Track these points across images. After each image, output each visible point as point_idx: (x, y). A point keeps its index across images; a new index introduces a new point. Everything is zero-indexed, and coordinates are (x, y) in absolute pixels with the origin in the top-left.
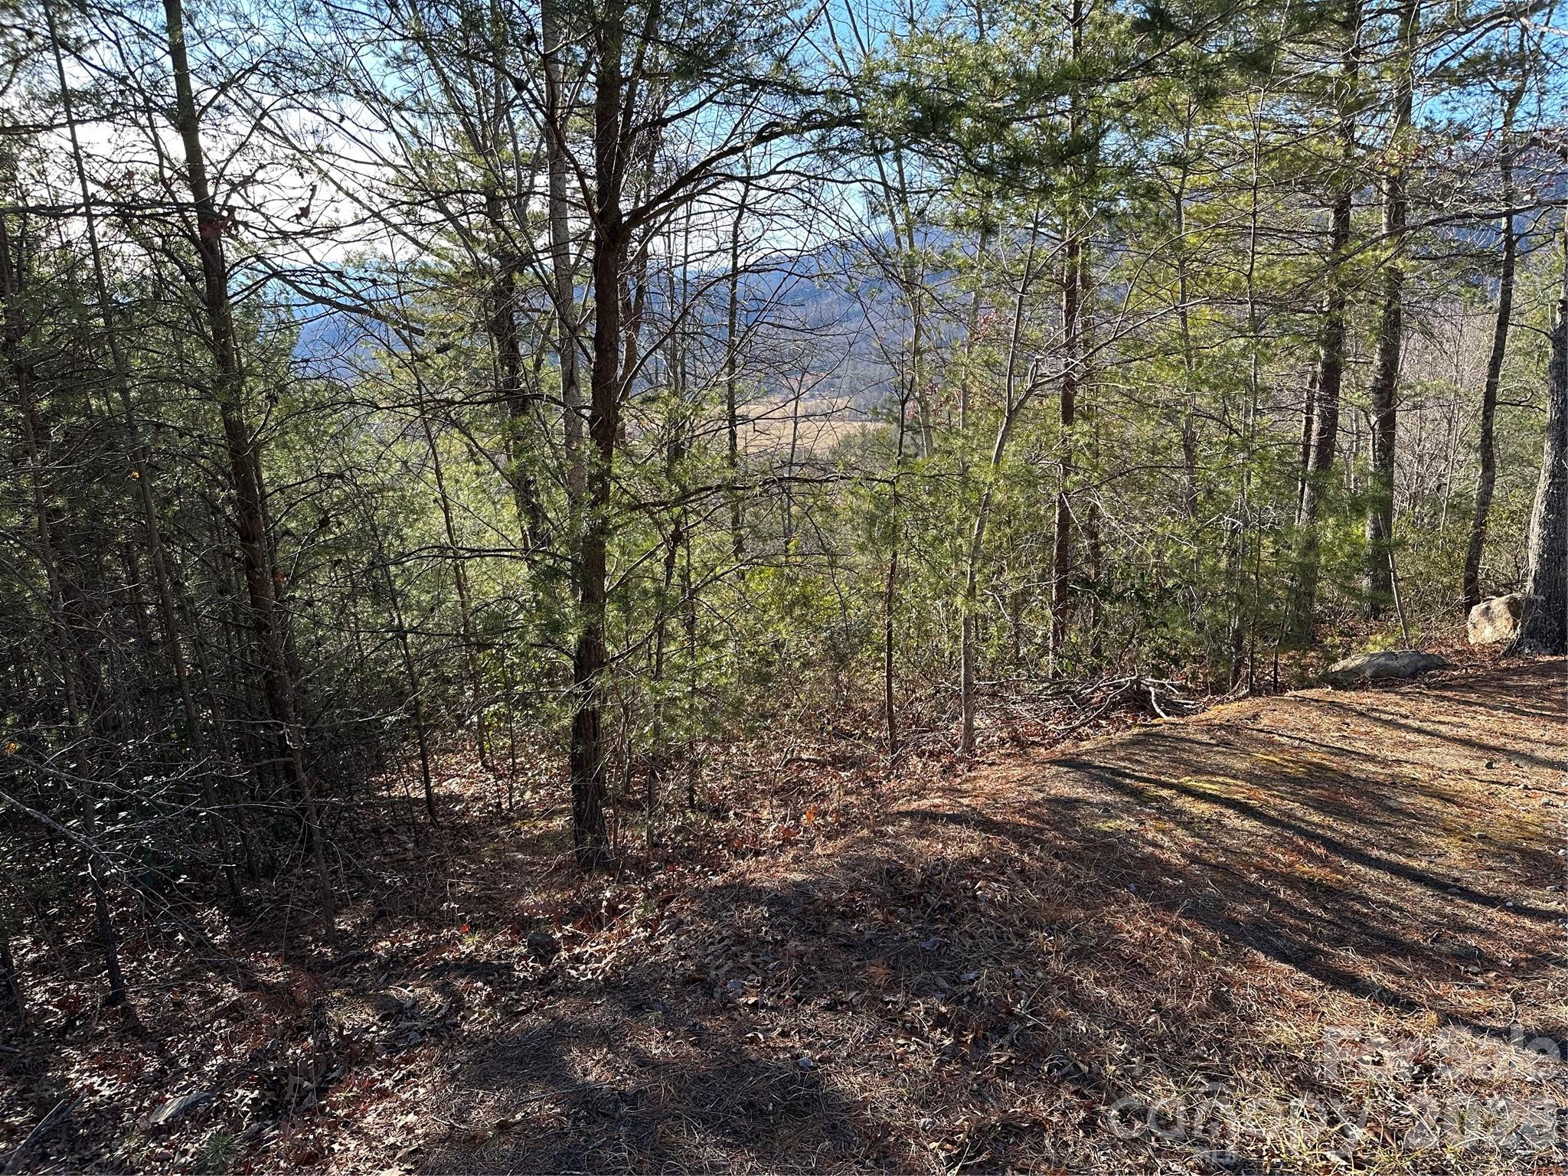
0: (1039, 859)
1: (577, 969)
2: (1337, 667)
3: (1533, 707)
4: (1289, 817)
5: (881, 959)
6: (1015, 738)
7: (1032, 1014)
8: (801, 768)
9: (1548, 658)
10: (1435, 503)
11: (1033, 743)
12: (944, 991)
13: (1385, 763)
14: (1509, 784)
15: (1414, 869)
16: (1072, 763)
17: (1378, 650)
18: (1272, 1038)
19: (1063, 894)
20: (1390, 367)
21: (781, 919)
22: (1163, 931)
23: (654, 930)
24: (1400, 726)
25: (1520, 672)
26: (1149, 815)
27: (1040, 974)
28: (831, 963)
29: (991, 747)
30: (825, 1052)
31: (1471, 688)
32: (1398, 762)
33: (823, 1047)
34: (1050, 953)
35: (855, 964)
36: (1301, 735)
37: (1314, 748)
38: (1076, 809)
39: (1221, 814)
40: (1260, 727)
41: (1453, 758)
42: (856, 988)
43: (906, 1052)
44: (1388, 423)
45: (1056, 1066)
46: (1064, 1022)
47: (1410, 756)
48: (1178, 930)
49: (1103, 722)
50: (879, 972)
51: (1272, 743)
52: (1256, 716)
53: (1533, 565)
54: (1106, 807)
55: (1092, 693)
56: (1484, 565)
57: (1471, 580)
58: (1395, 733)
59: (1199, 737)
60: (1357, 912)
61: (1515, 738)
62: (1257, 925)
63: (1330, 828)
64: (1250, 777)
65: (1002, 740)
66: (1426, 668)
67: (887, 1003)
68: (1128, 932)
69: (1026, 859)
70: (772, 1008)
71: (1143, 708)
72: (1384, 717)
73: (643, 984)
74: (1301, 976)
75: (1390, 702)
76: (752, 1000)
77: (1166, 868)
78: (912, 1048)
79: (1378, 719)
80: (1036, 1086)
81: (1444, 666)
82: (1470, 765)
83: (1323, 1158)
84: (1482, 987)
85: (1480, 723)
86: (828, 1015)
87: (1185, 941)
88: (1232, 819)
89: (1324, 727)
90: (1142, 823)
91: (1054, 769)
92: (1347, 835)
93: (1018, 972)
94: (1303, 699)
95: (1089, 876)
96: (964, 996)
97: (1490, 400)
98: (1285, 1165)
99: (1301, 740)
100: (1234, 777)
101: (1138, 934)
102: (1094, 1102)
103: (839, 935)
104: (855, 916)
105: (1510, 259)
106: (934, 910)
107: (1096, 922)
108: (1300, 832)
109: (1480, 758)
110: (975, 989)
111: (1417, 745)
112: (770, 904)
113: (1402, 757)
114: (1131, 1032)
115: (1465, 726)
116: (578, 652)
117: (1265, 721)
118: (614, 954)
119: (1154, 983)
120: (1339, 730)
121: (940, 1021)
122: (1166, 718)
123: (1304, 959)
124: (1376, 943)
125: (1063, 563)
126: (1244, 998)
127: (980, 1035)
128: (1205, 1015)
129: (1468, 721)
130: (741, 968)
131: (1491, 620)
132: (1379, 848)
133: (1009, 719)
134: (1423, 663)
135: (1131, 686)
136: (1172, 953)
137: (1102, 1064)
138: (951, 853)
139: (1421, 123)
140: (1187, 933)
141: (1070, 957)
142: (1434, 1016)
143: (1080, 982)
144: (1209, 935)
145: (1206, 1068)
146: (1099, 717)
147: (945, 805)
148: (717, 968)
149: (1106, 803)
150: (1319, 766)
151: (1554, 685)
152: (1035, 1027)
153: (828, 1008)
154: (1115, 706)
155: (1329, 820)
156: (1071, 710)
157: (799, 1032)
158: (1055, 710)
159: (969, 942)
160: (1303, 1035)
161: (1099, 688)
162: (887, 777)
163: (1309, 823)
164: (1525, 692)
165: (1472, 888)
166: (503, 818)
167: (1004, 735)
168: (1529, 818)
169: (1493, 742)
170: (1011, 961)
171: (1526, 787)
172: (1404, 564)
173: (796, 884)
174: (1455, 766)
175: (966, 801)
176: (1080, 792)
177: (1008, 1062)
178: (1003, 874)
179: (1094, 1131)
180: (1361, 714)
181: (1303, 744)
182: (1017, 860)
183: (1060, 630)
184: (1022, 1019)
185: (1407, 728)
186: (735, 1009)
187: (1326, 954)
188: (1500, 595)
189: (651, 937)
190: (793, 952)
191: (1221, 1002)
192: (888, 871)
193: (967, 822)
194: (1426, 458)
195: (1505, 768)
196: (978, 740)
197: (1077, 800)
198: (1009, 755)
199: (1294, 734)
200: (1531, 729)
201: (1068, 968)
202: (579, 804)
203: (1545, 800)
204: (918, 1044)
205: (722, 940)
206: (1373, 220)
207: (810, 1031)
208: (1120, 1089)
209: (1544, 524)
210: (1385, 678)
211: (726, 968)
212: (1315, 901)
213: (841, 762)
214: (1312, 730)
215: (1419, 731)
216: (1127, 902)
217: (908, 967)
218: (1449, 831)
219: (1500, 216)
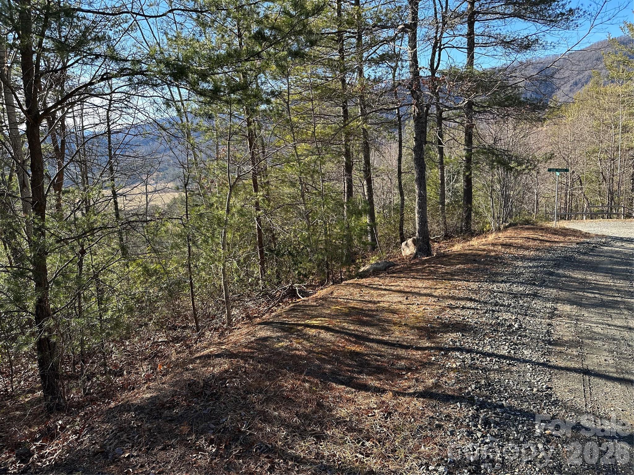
0: (252, 365)
1: (41, 462)
2: (361, 270)
3: (420, 276)
4: (343, 329)
5: (185, 423)
6: (248, 316)
7: (248, 429)
8: (159, 345)
9: (426, 258)
10: (390, 207)
11: (255, 317)
12: (213, 429)
13: (375, 303)
14: (413, 304)
15: (384, 340)
16: (266, 323)
17: (373, 262)
18: (338, 415)
19: (261, 377)
20: (367, 163)
21: (141, 416)
22: (299, 383)
23: (80, 434)
24: (378, 289)
25: (416, 264)
26: (294, 338)
27: (252, 412)
28: (164, 429)
29: (238, 322)
30: (161, 469)
31: (401, 272)
32: (379, 302)
33: (160, 467)
34: (255, 403)
35: (175, 427)
36: (347, 297)
37: (352, 301)
38: (267, 341)
39: (320, 332)
40: (333, 296)
41: (396, 298)
42: (175, 438)
43: (197, 459)
44: (369, 181)
45: (258, 448)
46: (261, 430)
47: (382, 299)
48: (304, 381)
49: (281, 304)
50: (185, 429)
51: (338, 302)
52: (332, 293)
53: (417, 227)
54: (278, 338)
55: (276, 293)
56: (405, 228)
57: (402, 234)
58: (378, 292)
59: (312, 304)
60: (367, 360)
61: (414, 287)
62: (333, 372)
63: (357, 330)
64: (330, 316)
65: (243, 317)
66: (389, 267)
67: (188, 441)
68: (286, 386)
69: (247, 366)
70: (137, 456)
71: (294, 296)
72: (374, 286)
73: (73, 460)
74: (348, 389)
75: (376, 281)
76: (127, 455)
77: (300, 357)
78: (199, 457)
79: (372, 288)
80: (250, 459)
81: (394, 265)
82: (400, 299)
83: (356, 456)
84: (406, 379)
85: (403, 284)
86: (162, 453)
87: (307, 385)
88: (324, 334)
89: (355, 293)
90: (291, 341)
91: (259, 327)
92: (362, 332)
93: (243, 413)
94: (348, 284)
95: (271, 368)
96: (221, 429)
97: (400, 173)
98: (343, 463)
99: (347, 299)
100: (325, 317)
101: (289, 386)
102: (273, 459)
103: (167, 417)
104: (174, 406)
105: (400, 124)
106: (209, 396)
107: (274, 385)
108: (347, 334)
109: (404, 296)
110: (225, 425)
111: (384, 295)
112: (135, 411)
113: (380, 300)
114: (288, 426)
115: (399, 286)
116: (36, 312)
117: (335, 294)
118: (60, 451)
119: (295, 405)
120: (360, 293)
121: (211, 442)
122: (303, 298)
123: (349, 382)
124: (373, 370)
125: (261, 244)
126: (329, 401)
127: (227, 444)
128: (315, 413)
129: (400, 284)
130: (122, 442)
131: (408, 247)
132: (373, 335)
133: (246, 309)
134: (388, 265)
135: (289, 288)
136: (302, 391)
137: (276, 442)
138: (216, 370)
139: (367, 77)
140: (307, 381)
141: (263, 402)
142: (391, 393)
143: (268, 411)
144: (316, 381)
145: (315, 433)
146: (279, 302)
147: (215, 350)
148: (110, 444)
149: (278, 337)
150: (353, 308)
151: (426, 267)
152: (250, 434)
153: (163, 449)
154: (284, 297)
155: (357, 328)
156: (269, 301)
157: (148, 464)
158: (263, 302)
159: (223, 406)
160: (348, 411)
161: (278, 291)
162: (196, 343)
163: (349, 330)
164: (417, 271)
165: (403, 343)
166: (8, 396)
167: (244, 316)
168: (419, 315)
169: (407, 290)
170: (240, 409)
171: (418, 304)
172: (381, 231)
173: (148, 399)
174: (397, 300)
175: (223, 347)
176: (269, 333)
177: (239, 452)
178: (237, 374)
179: (274, 471)
180: (366, 287)
181: (348, 300)
182: (243, 367)
183: (263, 270)
184: (245, 432)
185: (381, 289)
186: (119, 461)
187: (357, 378)
188: (410, 238)
189: (79, 438)
190: (146, 429)
191: (320, 405)
192: (189, 384)
193: (223, 356)
194: (385, 193)
195: (412, 299)
196: (234, 319)
197: (268, 337)
198: (245, 324)
199: (345, 297)
200: (419, 284)
201: (263, 407)
202: (45, 383)
203: (424, 308)
204: (202, 454)
205: (113, 431)
206: (356, 111)
207: (154, 462)
208: (284, 451)
209: (419, 213)
210: (375, 272)
211: (115, 443)
212: (352, 359)
213: (176, 340)
214: (351, 295)
215: (385, 290)
216: (285, 375)
217: (198, 423)
218: (395, 324)
219: (395, 109)
